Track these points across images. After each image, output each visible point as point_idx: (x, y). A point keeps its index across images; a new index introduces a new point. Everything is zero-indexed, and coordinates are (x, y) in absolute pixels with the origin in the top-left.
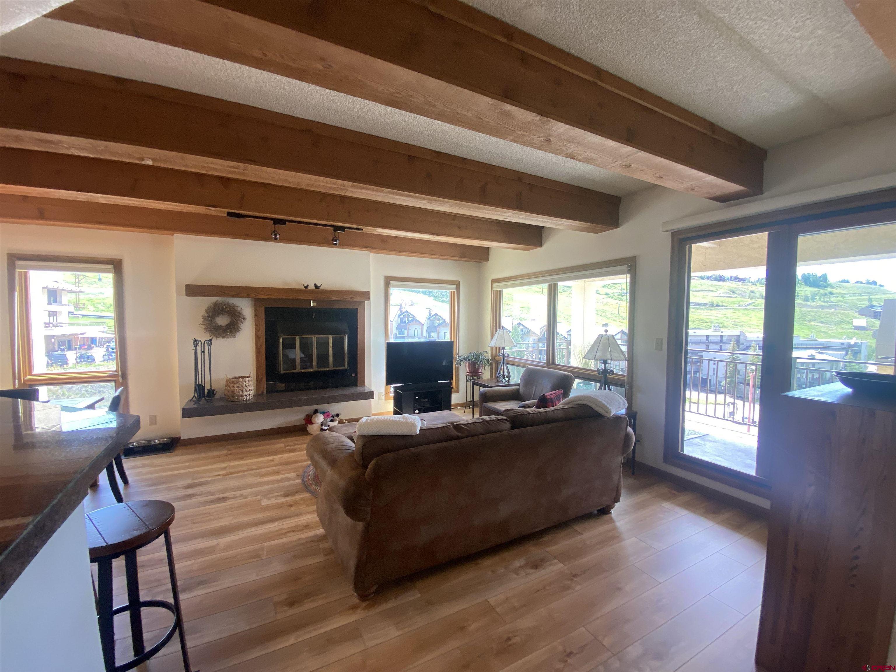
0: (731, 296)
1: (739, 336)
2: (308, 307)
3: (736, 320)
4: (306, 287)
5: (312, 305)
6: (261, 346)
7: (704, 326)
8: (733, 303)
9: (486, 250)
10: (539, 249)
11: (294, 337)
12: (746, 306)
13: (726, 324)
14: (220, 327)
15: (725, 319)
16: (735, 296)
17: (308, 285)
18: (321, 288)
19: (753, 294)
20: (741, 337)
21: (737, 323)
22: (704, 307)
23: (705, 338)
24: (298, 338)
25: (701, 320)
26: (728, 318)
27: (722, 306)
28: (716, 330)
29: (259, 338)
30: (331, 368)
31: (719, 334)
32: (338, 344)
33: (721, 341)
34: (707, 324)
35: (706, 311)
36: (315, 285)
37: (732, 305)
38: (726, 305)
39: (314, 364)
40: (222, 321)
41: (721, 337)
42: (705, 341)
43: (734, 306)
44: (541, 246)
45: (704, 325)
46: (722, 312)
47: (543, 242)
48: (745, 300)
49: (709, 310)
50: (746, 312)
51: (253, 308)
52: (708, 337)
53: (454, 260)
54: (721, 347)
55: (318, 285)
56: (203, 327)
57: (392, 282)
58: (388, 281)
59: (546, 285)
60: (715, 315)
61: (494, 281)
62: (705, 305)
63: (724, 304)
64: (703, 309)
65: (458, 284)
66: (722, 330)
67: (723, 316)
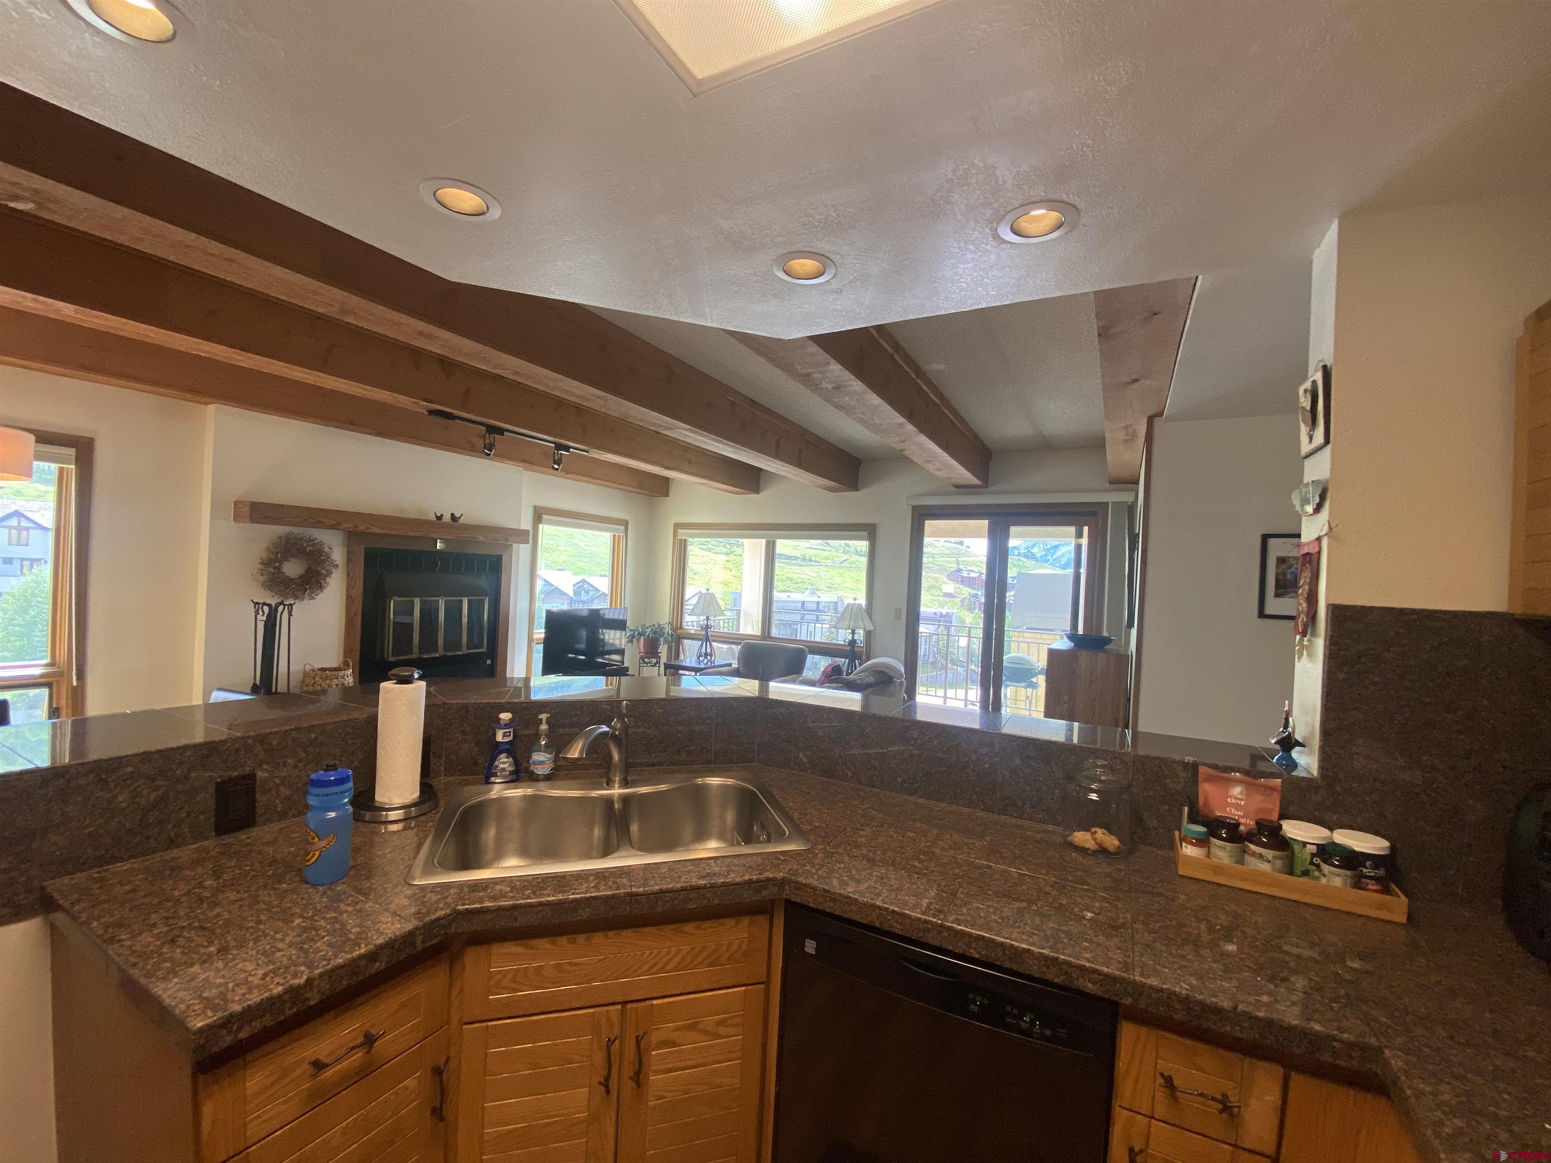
0: (824, 548)
1: (836, 603)
2: (435, 550)
3: (830, 581)
4: (439, 518)
5: (438, 548)
6: (355, 614)
7: (794, 588)
8: (827, 558)
9: (667, 480)
10: (753, 496)
11: (411, 599)
12: (841, 563)
13: (819, 587)
14: (291, 580)
15: (818, 579)
16: (829, 548)
17: (442, 515)
18: (461, 521)
19: (847, 548)
20: (839, 604)
21: (831, 586)
22: (794, 562)
23: (800, 605)
24: (417, 602)
25: (791, 580)
26: (821, 578)
27: (816, 561)
28: (812, 594)
29: (353, 600)
30: (465, 651)
31: (816, 599)
32: (475, 609)
33: (818, 610)
34: (799, 585)
35: (797, 567)
36: (452, 515)
37: (825, 561)
38: (820, 560)
39: (439, 645)
40: (292, 569)
41: (818, 603)
42: (800, 608)
43: (829, 562)
44: (758, 493)
45: (795, 586)
46: (816, 569)
47: (760, 489)
48: (840, 555)
49: (800, 565)
50: (840, 571)
51: (345, 549)
52: (803, 603)
53: (624, 490)
54: (817, 616)
55: (458, 515)
56: (262, 578)
57: (545, 517)
58: (539, 515)
59: (764, 541)
60: (807, 572)
61: (677, 526)
62: (796, 558)
63: (817, 559)
64: (794, 565)
65: (626, 524)
66: (819, 593)
67: (816, 574)
